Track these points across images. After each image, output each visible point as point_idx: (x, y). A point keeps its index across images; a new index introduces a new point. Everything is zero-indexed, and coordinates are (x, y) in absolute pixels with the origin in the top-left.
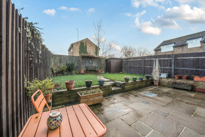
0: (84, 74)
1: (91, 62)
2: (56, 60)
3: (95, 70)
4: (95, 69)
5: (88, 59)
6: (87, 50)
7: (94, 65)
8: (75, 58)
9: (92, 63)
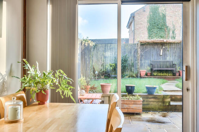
0: (145, 77)
1: (161, 54)
2: (99, 53)
3: (171, 71)
4: (172, 69)
5: (156, 47)
6: (167, 20)
7: (169, 59)
8: (130, 47)
9: (165, 55)
